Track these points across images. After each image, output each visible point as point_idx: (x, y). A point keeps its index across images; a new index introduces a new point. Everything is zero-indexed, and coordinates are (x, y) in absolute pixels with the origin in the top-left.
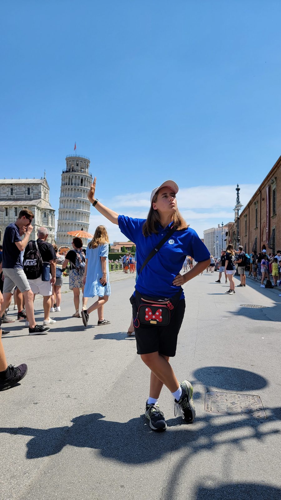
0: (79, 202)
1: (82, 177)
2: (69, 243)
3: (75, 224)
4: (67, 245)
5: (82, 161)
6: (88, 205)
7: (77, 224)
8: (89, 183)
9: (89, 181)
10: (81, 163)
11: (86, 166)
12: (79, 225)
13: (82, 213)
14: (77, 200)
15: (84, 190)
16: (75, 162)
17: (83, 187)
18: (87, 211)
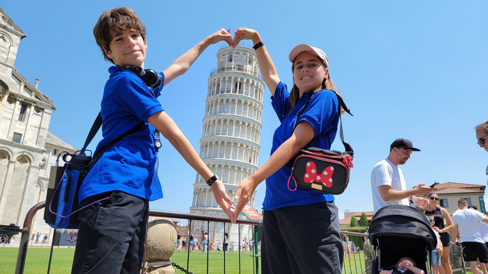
0: (228, 123)
1: (236, 78)
2: (205, 206)
3: (220, 166)
4: (203, 208)
5: (239, 51)
6: (253, 130)
7: (223, 166)
8: (256, 91)
9: (256, 85)
10: (237, 55)
11: (248, 59)
12: (226, 166)
13: (236, 144)
14: (225, 118)
15: (240, 101)
16: (227, 56)
17: (237, 93)
18: (245, 139)
